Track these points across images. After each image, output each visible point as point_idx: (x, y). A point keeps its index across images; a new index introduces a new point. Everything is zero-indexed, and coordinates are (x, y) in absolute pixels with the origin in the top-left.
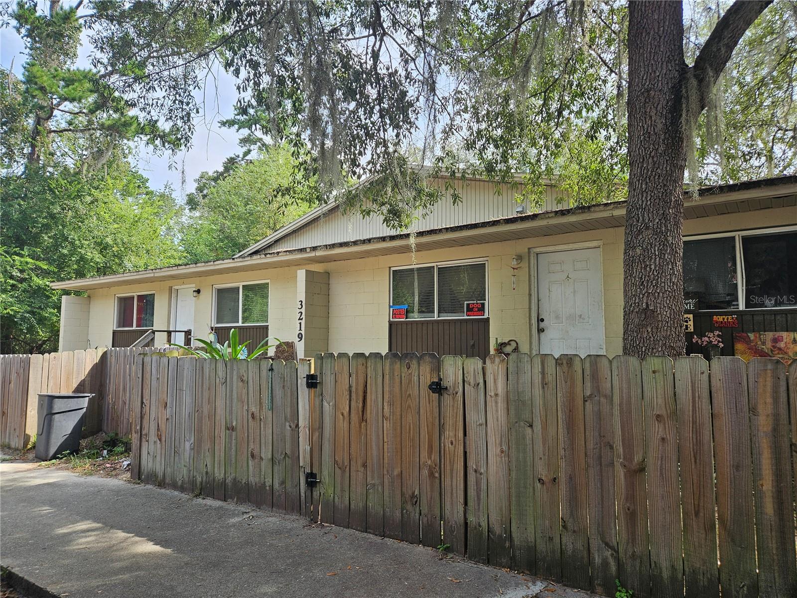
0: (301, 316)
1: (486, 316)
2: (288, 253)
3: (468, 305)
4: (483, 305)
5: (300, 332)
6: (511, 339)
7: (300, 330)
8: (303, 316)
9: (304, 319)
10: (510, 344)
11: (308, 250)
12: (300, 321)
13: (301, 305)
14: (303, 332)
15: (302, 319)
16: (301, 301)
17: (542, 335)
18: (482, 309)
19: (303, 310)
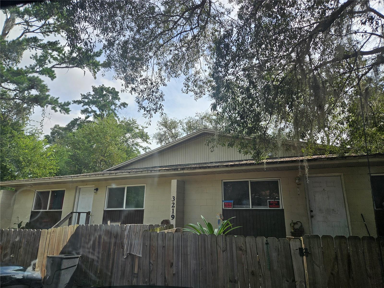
0: (173, 205)
1: (281, 208)
2: (166, 171)
3: (269, 201)
4: (278, 202)
5: (173, 214)
6: (297, 221)
7: (173, 213)
8: (175, 205)
9: (175, 207)
10: (297, 224)
11: (179, 169)
12: (173, 208)
13: (174, 199)
14: (175, 214)
15: (174, 207)
16: (174, 197)
17: (313, 219)
18: (278, 204)
19: (175, 202)
